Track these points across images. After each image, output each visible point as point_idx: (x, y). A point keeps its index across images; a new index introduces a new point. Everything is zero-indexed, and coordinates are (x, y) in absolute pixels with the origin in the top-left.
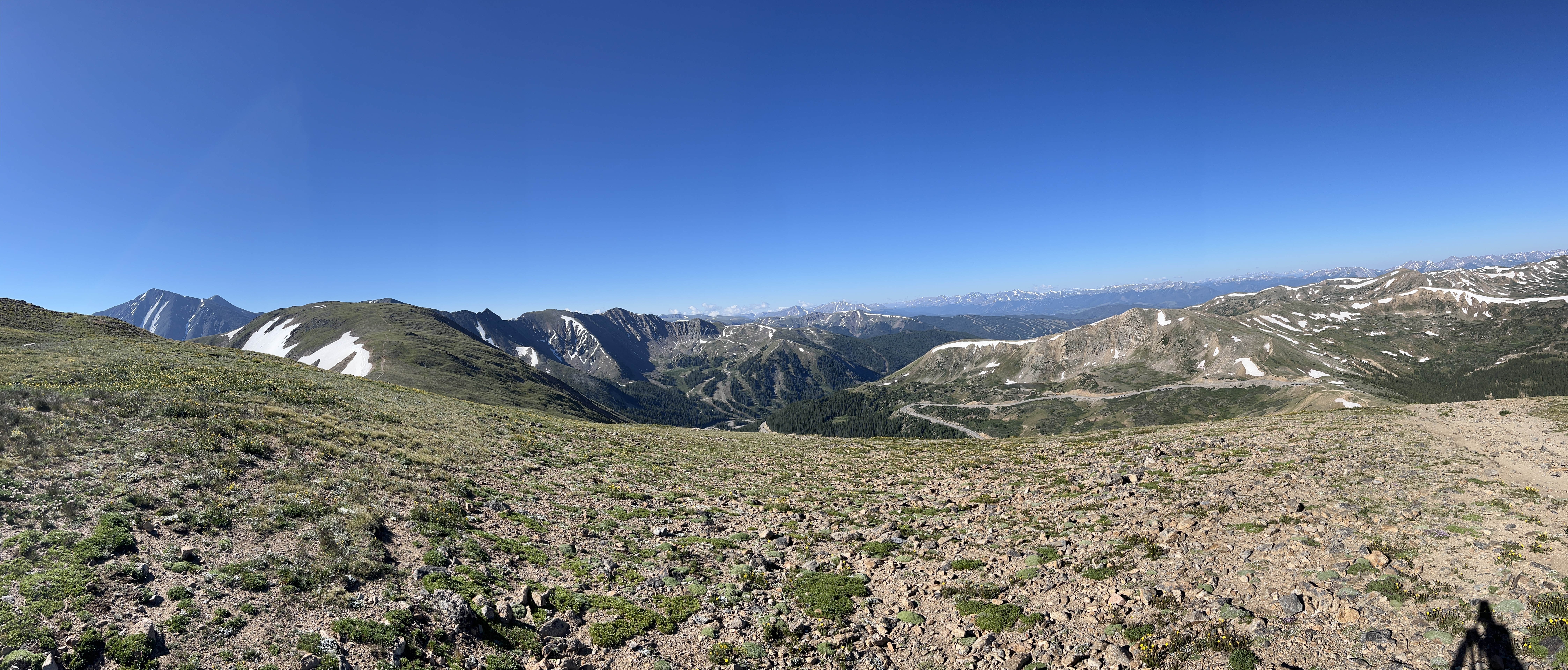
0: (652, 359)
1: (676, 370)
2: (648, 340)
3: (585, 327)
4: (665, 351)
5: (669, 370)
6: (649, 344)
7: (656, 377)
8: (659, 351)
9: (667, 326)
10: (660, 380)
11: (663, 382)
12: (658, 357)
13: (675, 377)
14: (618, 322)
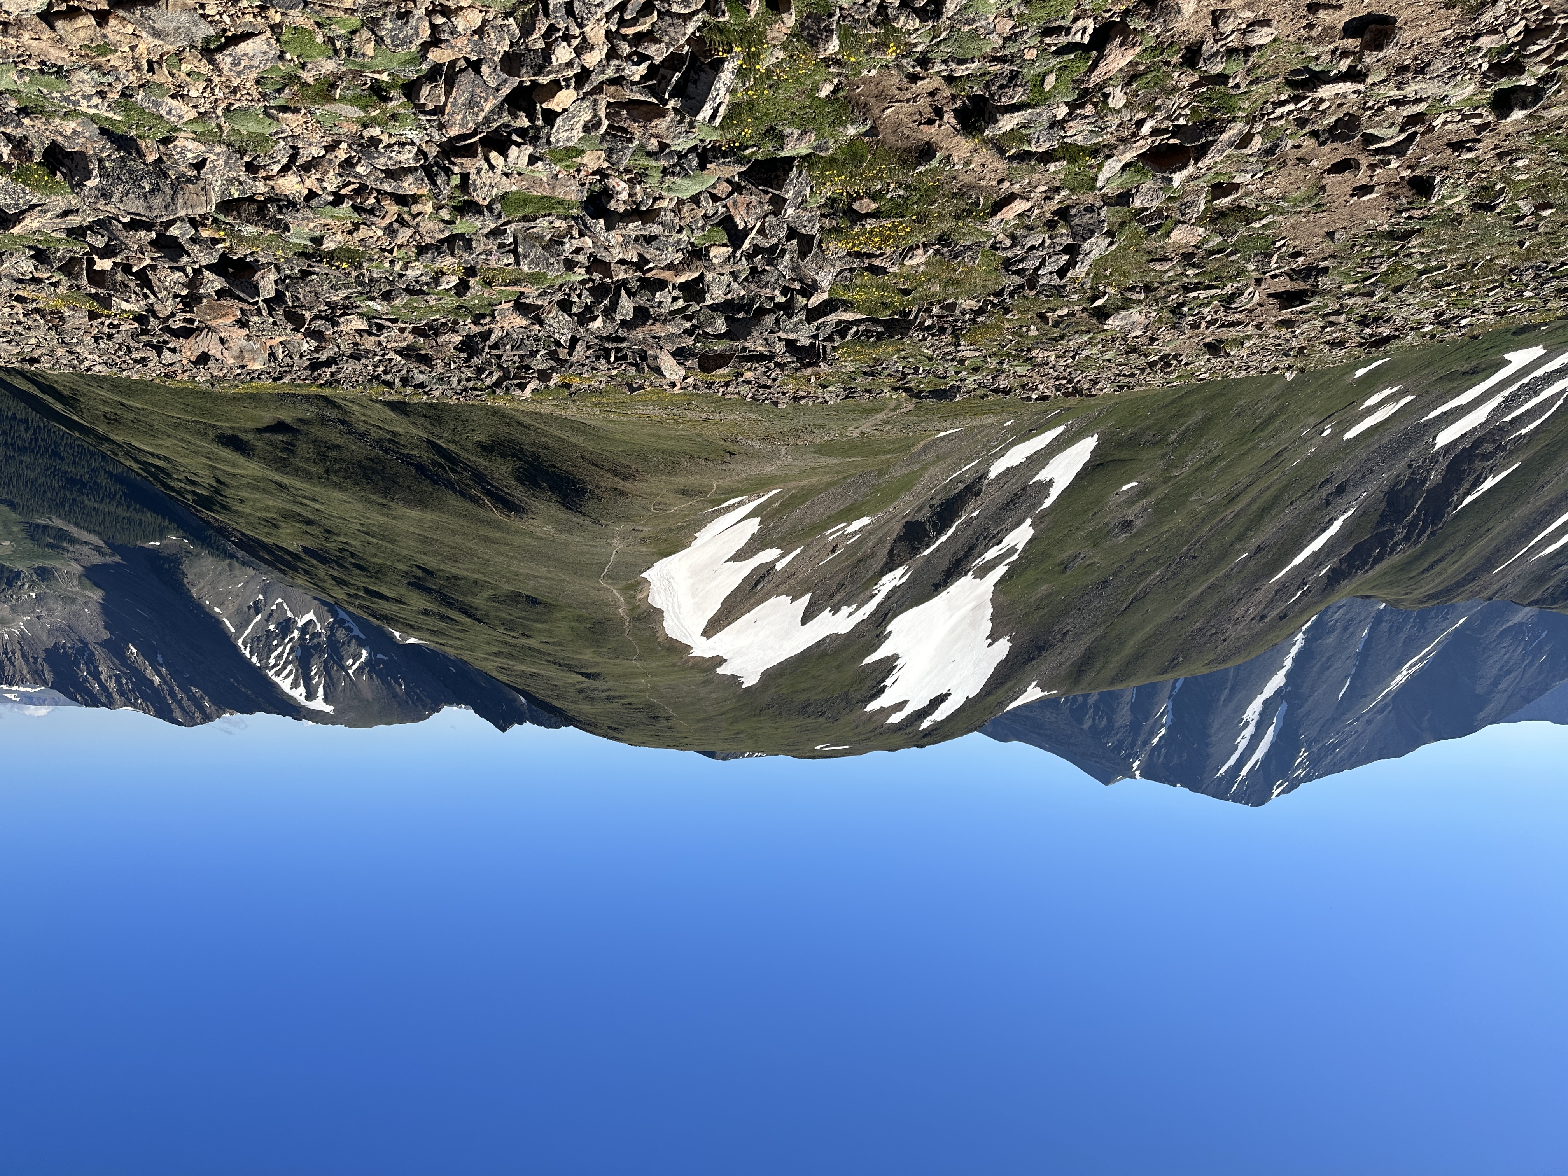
0: (97, 595)
1: (28, 563)
2: (105, 644)
3: (275, 685)
4: (58, 614)
5: (48, 564)
6: (105, 635)
7: (86, 550)
8: (78, 615)
9: (49, 676)
10: (73, 541)
11: (62, 535)
12: (80, 600)
13: (29, 545)
14: (187, 692)
